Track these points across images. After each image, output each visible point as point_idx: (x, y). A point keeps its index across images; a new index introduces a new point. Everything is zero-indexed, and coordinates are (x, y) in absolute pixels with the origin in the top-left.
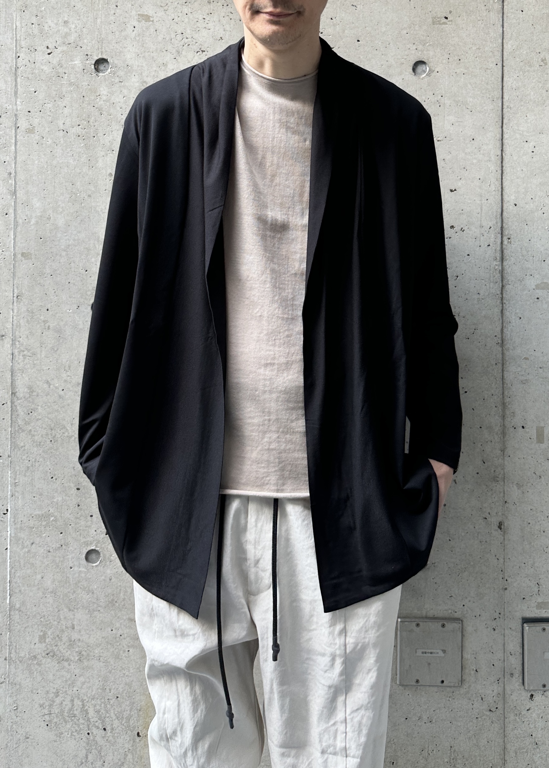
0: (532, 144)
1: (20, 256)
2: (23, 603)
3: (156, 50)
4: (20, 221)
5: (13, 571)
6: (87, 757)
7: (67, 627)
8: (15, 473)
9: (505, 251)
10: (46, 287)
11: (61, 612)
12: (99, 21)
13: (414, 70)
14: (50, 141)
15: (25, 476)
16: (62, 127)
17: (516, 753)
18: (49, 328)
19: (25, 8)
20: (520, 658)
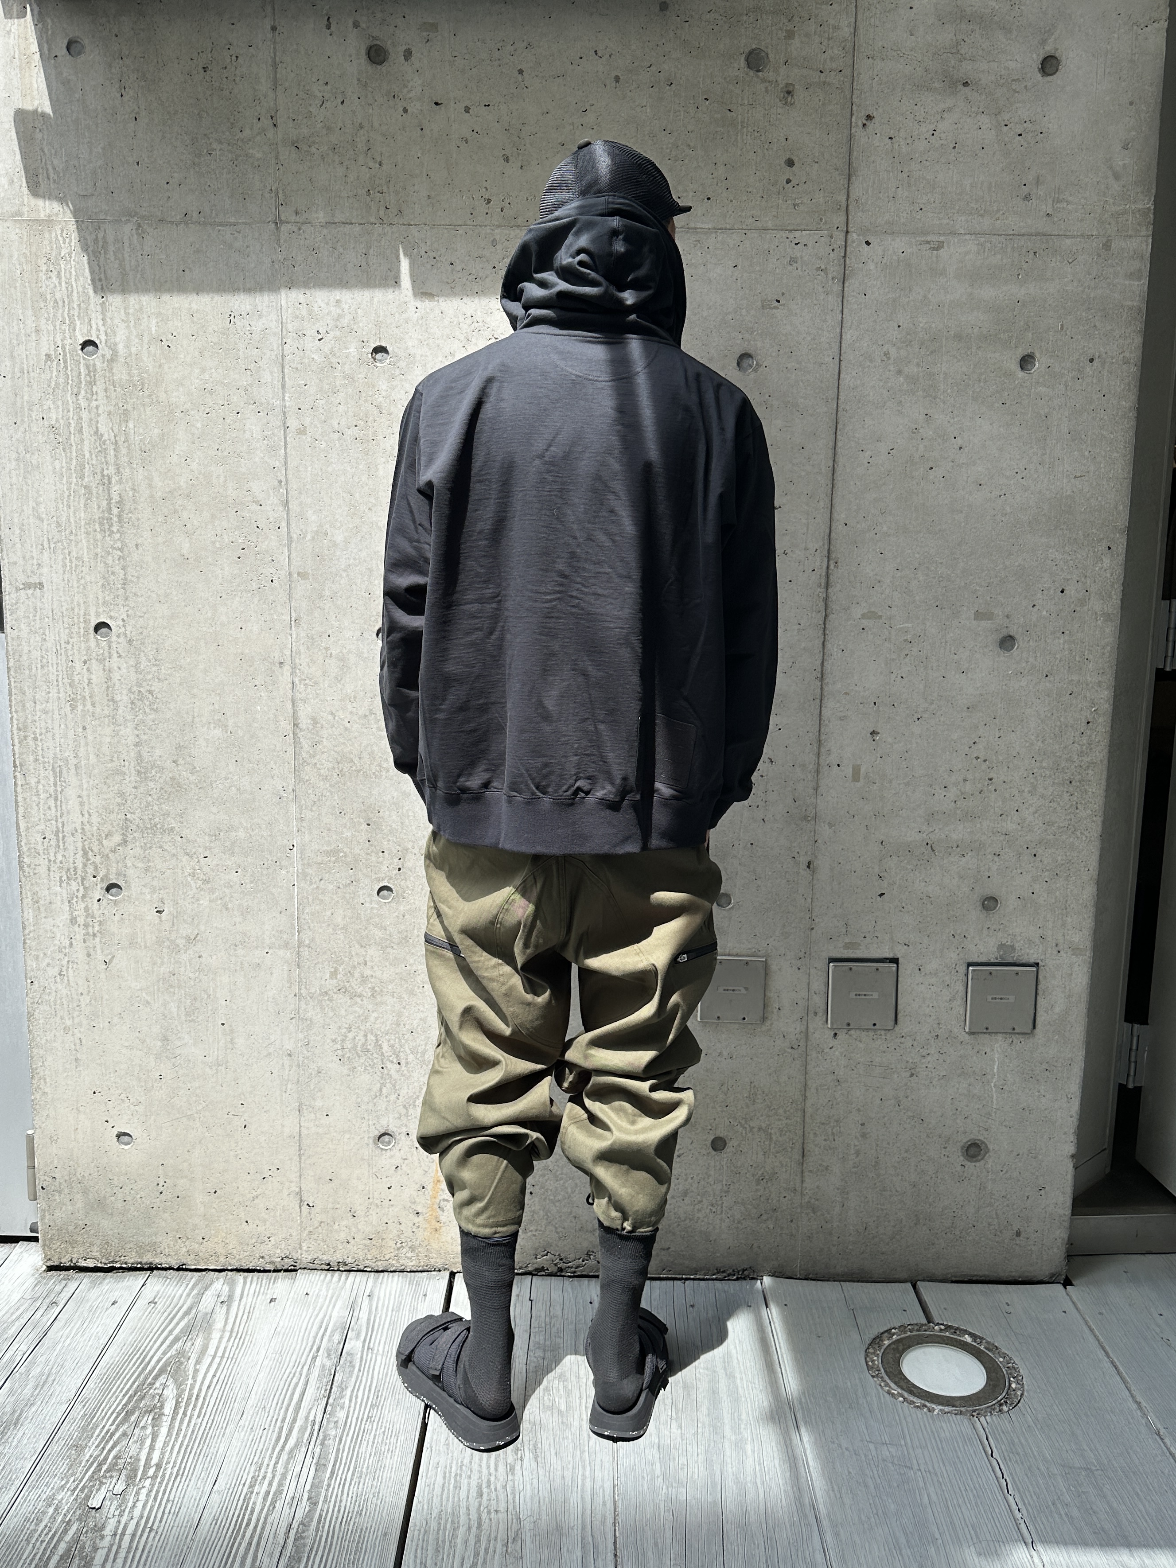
0: (868, 454)
1: (296, 575)
3: (442, 336)
4: (295, 536)
5: (301, 907)
6: (381, 1091)
8: (300, 807)
9: (831, 577)
10: (326, 611)
11: (353, 948)
12: (376, 300)
13: (738, 364)
14: (324, 445)
15: (312, 810)
16: (336, 427)
17: (817, 1090)
18: (331, 656)
19: (291, 284)
20: (825, 997)
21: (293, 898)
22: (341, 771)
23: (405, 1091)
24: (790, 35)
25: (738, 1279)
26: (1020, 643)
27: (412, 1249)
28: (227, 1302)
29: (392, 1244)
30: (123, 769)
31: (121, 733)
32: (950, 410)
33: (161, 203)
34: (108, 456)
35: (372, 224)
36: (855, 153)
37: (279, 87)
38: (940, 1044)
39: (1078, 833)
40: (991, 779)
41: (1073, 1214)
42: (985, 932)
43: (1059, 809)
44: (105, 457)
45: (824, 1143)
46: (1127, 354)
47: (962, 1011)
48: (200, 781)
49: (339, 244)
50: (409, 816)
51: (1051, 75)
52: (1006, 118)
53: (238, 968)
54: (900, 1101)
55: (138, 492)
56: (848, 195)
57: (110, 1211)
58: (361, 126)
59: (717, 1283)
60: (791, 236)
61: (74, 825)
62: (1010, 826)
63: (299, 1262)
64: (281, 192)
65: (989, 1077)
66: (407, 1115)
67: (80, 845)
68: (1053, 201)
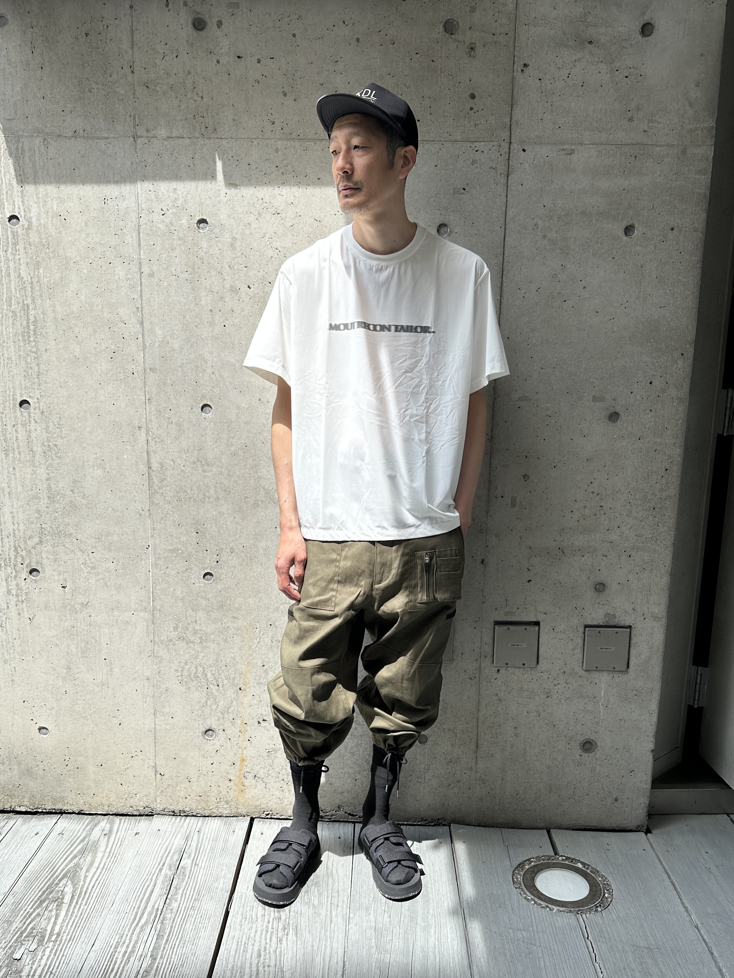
0: (523, 291)
1: (148, 370)
2: (162, 606)
3: (243, 212)
4: (147, 344)
5: (154, 585)
6: (206, 702)
7: (192, 622)
10: (169, 394)
11: (188, 612)
12: (199, 188)
14: (166, 284)
15: (160, 523)
16: (174, 273)
17: (486, 705)
18: (172, 423)
19: (144, 178)
20: (492, 646)
21: (149, 579)
22: (179, 498)
23: (222, 703)
24: (473, 10)
25: (434, 825)
26: (623, 417)
27: (227, 802)
28: (108, 835)
29: (214, 799)
30: (39, 495)
31: (38, 472)
32: (578, 262)
33: (59, 124)
34: (27, 292)
35: (196, 138)
36: (516, 89)
37: (135, 47)
38: (566, 678)
39: (659, 542)
40: (602, 507)
41: (652, 788)
42: (596, 606)
43: (646, 526)
44: (25, 293)
45: (491, 739)
46: (696, 225)
47: (581, 656)
48: (88, 504)
49: (176, 151)
50: (223, 528)
51: (648, 36)
52: (618, 65)
53: (114, 624)
54: (540, 713)
55: (47, 315)
56: (511, 118)
57: (35, 777)
58: (189, 73)
59: (422, 828)
60: (473, 145)
61: (8, 531)
62: (614, 537)
63: (155, 810)
64: (137, 116)
65: (598, 699)
66: (223, 718)
67: (12, 544)
68: (649, 122)
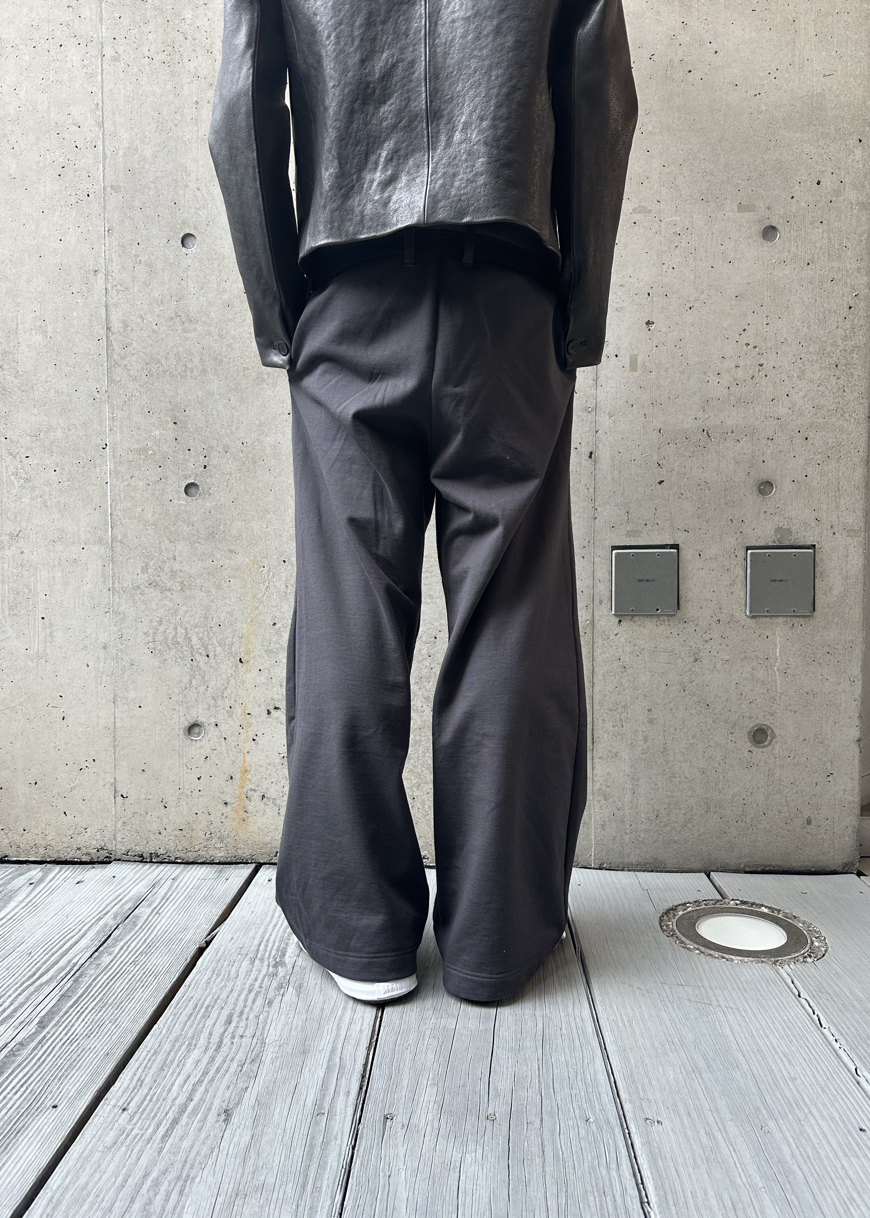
1: (109, 189)
2: (125, 536)
4: (109, 153)
5: (114, 504)
6: (191, 683)
7: (168, 558)
8: (112, 407)
10: (136, 221)
11: (162, 544)
14: (136, 69)
15: (123, 410)
16: (147, 54)
18: (140, 262)
20: (609, 584)
21: (106, 495)
22: (150, 371)
23: (213, 683)
26: (781, 233)
27: (221, 839)
29: (202, 834)
32: (704, 18)
38: (722, 629)
39: (847, 415)
40: (761, 365)
42: (762, 516)
43: (827, 393)
47: (742, 595)
48: (22, 385)
50: (213, 415)
53: (56, 563)
54: (685, 686)
62: (782, 410)
63: (113, 853)
65: (773, 661)
66: (215, 706)
